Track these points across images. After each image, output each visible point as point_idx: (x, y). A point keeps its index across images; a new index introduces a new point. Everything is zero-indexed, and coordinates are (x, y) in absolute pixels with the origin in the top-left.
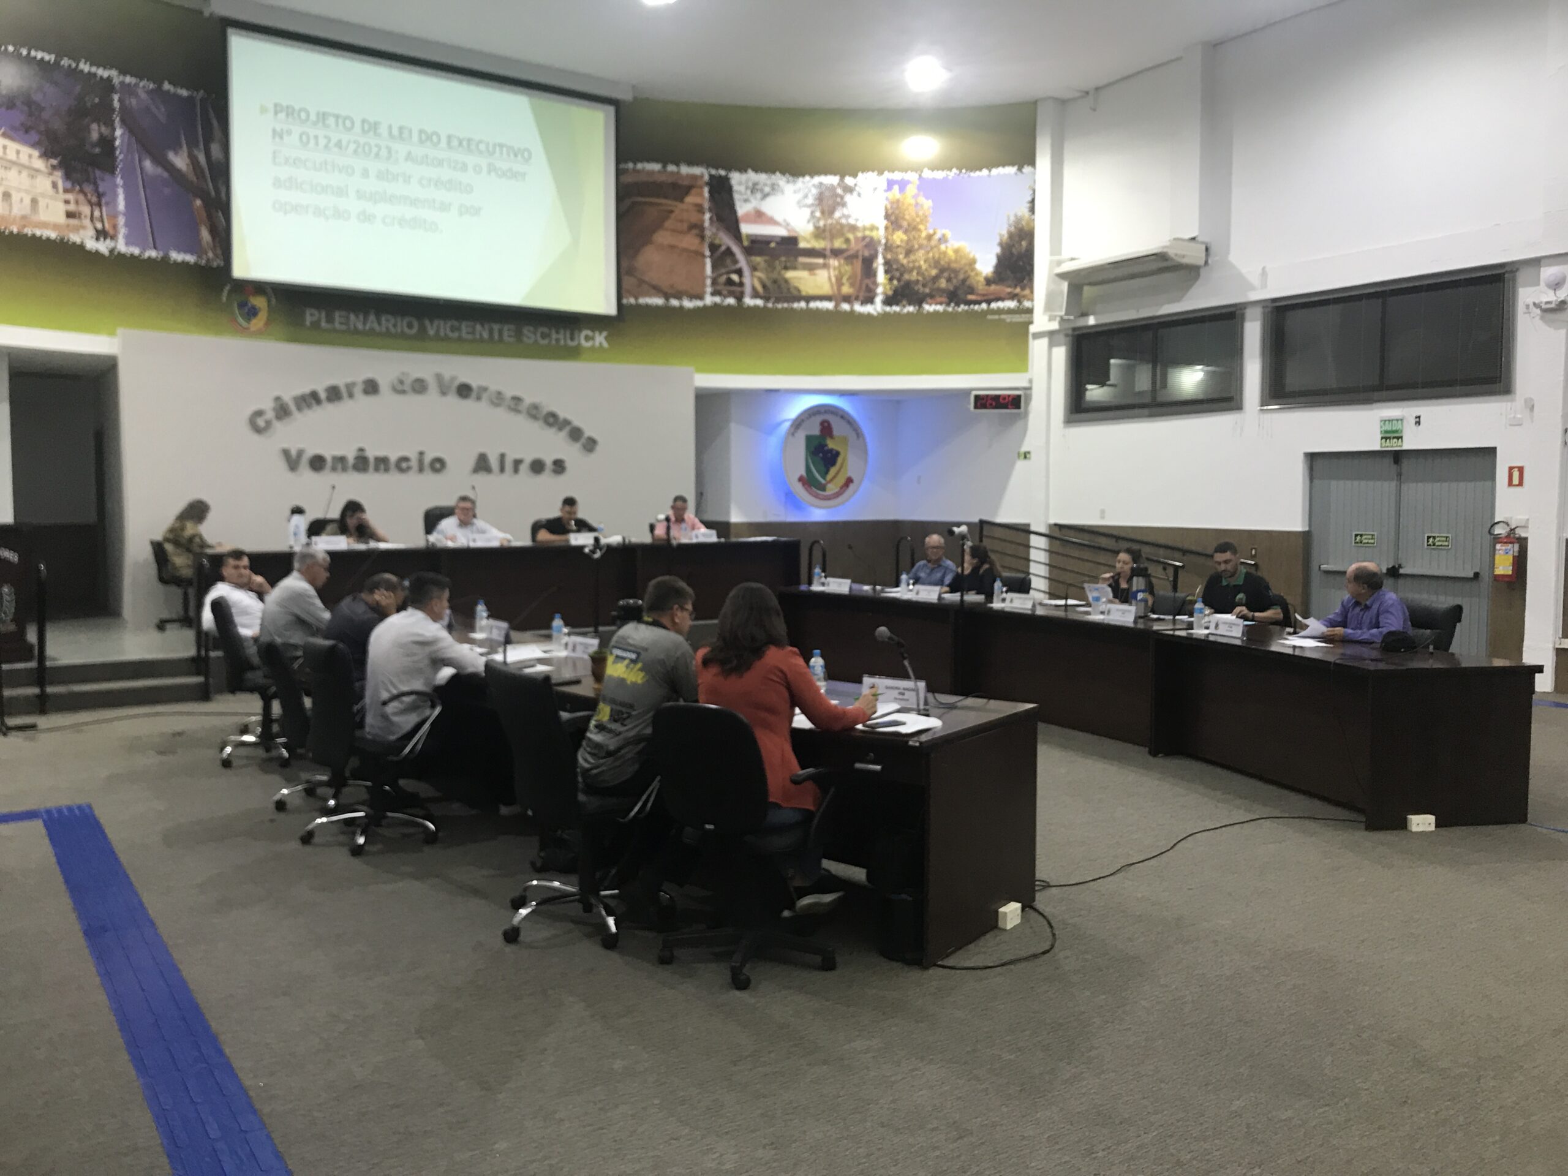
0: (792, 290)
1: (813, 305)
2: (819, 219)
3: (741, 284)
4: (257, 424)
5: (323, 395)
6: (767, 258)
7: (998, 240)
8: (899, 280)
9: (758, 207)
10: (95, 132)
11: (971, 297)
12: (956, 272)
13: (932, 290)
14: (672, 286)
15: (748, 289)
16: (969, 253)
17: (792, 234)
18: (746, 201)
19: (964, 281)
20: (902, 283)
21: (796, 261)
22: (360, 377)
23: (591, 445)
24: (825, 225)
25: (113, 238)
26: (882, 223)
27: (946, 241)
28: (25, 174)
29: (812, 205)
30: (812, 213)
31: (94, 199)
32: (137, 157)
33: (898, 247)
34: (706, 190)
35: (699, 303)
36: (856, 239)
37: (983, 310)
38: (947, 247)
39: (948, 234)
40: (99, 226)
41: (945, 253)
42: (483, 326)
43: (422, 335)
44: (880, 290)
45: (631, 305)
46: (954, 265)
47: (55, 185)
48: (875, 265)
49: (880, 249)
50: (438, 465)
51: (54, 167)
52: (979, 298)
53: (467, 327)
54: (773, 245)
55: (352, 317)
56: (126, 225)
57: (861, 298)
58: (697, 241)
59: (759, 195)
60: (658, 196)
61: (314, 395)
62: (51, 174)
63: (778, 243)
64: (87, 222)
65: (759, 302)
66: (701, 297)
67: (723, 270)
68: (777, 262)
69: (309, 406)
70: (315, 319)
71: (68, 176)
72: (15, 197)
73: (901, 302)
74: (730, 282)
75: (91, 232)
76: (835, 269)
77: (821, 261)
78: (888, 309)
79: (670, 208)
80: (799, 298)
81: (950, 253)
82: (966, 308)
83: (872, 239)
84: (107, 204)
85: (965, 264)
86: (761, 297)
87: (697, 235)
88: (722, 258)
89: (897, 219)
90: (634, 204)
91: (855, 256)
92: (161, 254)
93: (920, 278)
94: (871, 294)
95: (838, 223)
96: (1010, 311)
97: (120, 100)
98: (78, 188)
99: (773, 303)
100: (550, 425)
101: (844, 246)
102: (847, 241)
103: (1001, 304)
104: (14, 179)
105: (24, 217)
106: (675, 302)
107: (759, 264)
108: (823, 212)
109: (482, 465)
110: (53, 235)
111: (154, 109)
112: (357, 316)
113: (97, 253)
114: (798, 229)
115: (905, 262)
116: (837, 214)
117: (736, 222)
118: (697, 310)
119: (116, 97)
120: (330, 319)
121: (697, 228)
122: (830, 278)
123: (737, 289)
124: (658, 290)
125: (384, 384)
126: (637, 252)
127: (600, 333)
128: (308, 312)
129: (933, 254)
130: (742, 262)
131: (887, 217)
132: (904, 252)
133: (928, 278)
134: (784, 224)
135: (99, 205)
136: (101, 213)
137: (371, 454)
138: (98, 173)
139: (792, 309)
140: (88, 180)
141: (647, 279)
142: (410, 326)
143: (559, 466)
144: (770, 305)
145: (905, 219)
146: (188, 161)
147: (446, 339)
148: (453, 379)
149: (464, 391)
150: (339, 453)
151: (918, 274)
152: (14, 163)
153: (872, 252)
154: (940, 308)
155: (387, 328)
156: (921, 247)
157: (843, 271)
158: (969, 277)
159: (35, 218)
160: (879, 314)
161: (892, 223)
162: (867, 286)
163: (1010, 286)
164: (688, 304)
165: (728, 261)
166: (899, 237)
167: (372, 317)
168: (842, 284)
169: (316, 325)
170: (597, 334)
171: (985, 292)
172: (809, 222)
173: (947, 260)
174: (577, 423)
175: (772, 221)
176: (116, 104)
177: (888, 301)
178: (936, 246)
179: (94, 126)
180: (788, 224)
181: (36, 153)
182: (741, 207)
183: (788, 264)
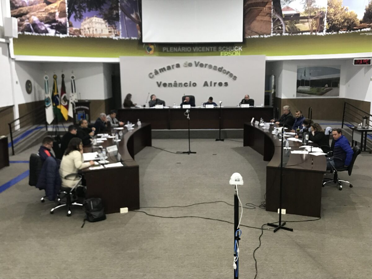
0: (297, 30)
1: (304, 34)
2: (307, 7)
3: (282, 29)
4: (151, 76)
5: (166, 68)
6: (290, 21)
7: (365, 8)
8: (331, 24)
9: (288, 6)
10: (115, 12)
11: (355, 28)
12: (350, 20)
13: (342, 26)
14: (261, 32)
15: (284, 30)
16: (355, 14)
17: (297, 13)
18: (284, 4)
19: (353, 23)
20: (332, 25)
21: (299, 20)
22: (175, 64)
23: (235, 78)
24: (308, 9)
25: (119, 36)
26: (326, 6)
27: (347, 10)
28: (100, 24)
29: (304, 3)
30: (304, 5)
31: (115, 28)
32: (124, 16)
33: (331, 13)
34: (272, 3)
35: (269, 36)
36: (318, 12)
37: (358, 32)
38: (347, 12)
39: (348, 8)
40: (116, 33)
41: (347, 14)
42: (208, 48)
43: (192, 52)
44: (325, 28)
45: (249, 38)
46: (349, 18)
47: (106, 26)
48: (324, 20)
49: (326, 15)
50: (195, 85)
51: (106, 22)
52: (358, 28)
53: (204, 48)
54: (292, 16)
55: (174, 48)
56: (122, 32)
57: (319, 31)
58: (269, 18)
59: (288, 2)
60: (258, 6)
61: (164, 68)
62: (105, 23)
63: (293, 16)
64: (113, 33)
65: (287, 34)
66: (270, 34)
67: (277, 26)
68: (293, 22)
69: (163, 71)
70: (165, 50)
71: (109, 23)
72: (98, 30)
73: (332, 31)
74: (279, 29)
75: (114, 35)
76: (311, 23)
77: (307, 20)
78: (327, 33)
79: (262, 9)
80: (299, 32)
81: (349, 14)
82: (353, 31)
83: (323, 12)
84: (118, 28)
85: (353, 17)
86: (288, 33)
87: (269, 16)
88: (276, 22)
89: (331, 4)
90: (251, 10)
91: (318, 18)
92: (129, 38)
93: (338, 23)
94: (322, 29)
95: (312, 8)
96: (368, 32)
97: (120, 4)
98: (111, 26)
99: (291, 34)
100: (224, 73)
101: (314, 15)
102: (315, 13)
103: (365, 30)
104: (98, 26)
105: (100, 34)
106: (262, 36)
107: (287, 23)
108: (308, 5)
109: (206, 84)
110: (106, 37)
111: (128, 5)
112: (176, 48)
113: (116, 40)
114: (299, 11)
115: (333, 18)
116: (312, 5)
117: (281, 11)
118: (268, 38)
119: (119, 4)
120: (169, 50)
121: (269, 14)
122: (309, 25)
123: (281, 31)
124: (257, 33)
125: (181, 65)
126: (251, 23)
127: (240, 47)
128: (163, 48)
129: (343, 14)
130: (282, 23)
131: (328, 4)
132: (333, 15)
133: (341, 23)
134: (296, 10)
135: (116, 29)
136: (116, 31)
137: (178, 82)
138: (116, 22)
139: (297, 35)
140: (113, 24)
141: (254, 30)
142: (189, 49)
143: (226, 84)
144: (291, 35)
145: (334, 4)
146: (135, 15)
147: (198, 52)
148: (199, 62)
149: (202, 65)
150: (170, 82)
151: (337, 21)
152: (97, 22)
153: (323, 16)
154: (344, 32)
155: (183, 51)
156: (339, 13)
157: (313, 23)
158: (355, 21)
159: (102, 34)
160: (324, 35)
161: (330, 6)
162: (321, 26)
163: (368, 24)
164: (266, 36)
165: (278, 23)
166: (332, 10)
167: (179, 48)
168: (313, 27)
169: (165, 51)
170: (239, 47)
171: (359, 26)
172: (303, 8)
173: (347, 16)
174: (231, 72)
175: (292, 10)
176: (119, 5)
177: (327, 31)
178: (344, 12)
179: (115, 11)
180: (297, 10)
181: (102, 19)
182: (282, 6)
183: (296, 22)
